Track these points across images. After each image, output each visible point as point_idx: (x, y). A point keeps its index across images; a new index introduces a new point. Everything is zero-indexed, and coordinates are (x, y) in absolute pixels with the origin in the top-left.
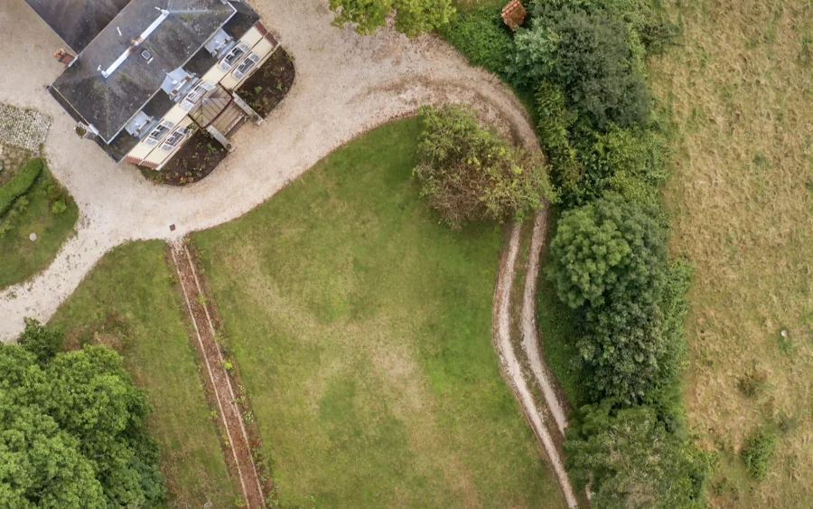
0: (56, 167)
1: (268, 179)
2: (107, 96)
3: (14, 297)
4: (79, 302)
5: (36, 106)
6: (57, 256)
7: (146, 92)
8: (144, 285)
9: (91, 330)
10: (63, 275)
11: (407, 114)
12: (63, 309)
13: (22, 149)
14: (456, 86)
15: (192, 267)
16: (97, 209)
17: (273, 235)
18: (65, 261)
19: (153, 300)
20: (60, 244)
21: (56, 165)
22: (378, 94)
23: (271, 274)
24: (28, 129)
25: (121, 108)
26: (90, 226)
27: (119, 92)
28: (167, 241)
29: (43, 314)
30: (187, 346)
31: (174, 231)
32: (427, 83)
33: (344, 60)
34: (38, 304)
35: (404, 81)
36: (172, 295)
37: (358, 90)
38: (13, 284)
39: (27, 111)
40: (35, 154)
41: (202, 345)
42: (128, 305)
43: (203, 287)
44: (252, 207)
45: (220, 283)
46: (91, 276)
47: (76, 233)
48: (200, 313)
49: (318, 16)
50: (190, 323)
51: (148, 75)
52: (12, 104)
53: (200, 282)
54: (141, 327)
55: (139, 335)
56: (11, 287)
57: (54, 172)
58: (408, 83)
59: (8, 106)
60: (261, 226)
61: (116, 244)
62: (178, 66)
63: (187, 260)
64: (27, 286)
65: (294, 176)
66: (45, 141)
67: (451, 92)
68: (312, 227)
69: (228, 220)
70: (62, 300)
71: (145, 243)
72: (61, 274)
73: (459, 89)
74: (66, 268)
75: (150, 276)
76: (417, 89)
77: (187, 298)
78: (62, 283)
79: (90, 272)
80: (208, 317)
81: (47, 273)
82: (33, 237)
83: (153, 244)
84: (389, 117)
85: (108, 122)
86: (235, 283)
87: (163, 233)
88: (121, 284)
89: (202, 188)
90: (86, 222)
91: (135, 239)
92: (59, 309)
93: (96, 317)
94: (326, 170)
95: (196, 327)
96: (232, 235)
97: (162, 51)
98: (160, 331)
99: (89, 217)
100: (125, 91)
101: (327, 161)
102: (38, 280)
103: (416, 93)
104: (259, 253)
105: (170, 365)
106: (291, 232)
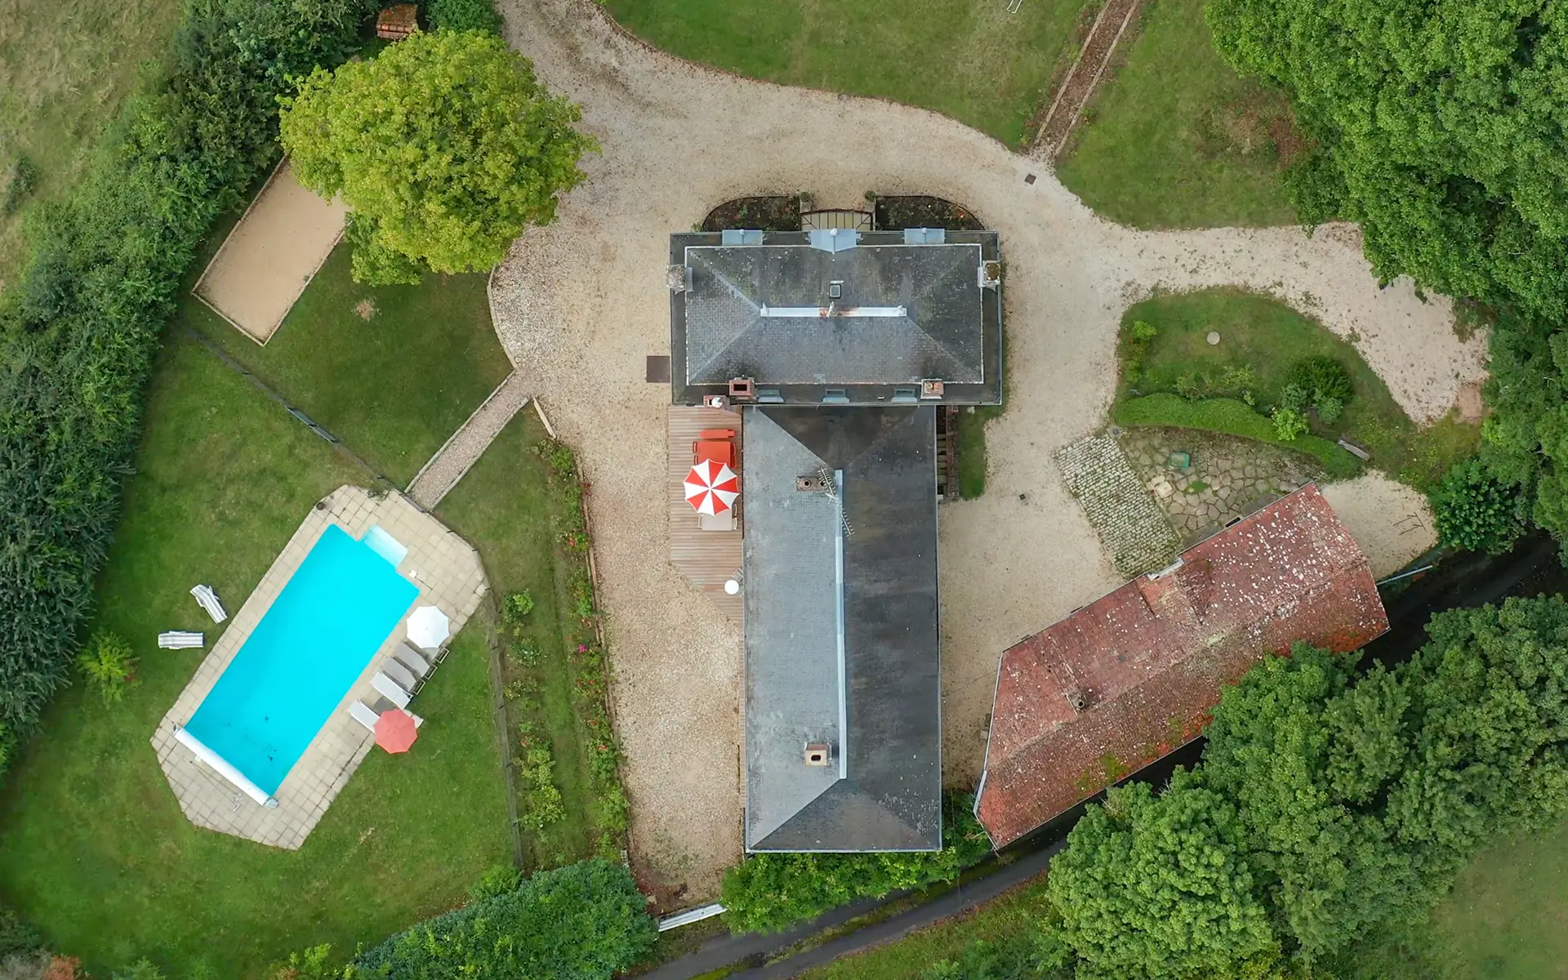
0: (1103, 390)
1: (862, 123)
2: (927, 289)
3: (1307, 295)
4: (1231, 209)
5: (1059, 489)
6: (1204, 287)
7: (877, 256)
8: (1130, 148)
9: (1248, 160)
10: (1219, 256)
11: (631, 38)
12: (1259, 220)
13: (1127, 456)
14: (544, 17)
15: (1052, 112)
16: (1100, 290)
17: (920, 52)
18: (1202, 272)
19: (1137, 122)
20: (1188, 296)
21: (1102, 392)
22: (640, 93)
23: (966, 13)
24: (1095, 472)
25: (924, 265)
26: (1130, 279)
27: (907, 284)
28: (1053, 170)
29: (1291, 239)
30: (1148, 30)
31: (1034, 173)
32: (573, 49)
33: (641, 171)
34: (1285, 258)
35: (595, 77)
36: (1108, 105)
37: (658, 121)
38: (1294, 311)
39: (1076, 495)
40: (1116, 432)
41: (1129, 15)
42: (1174, 146)
43: (1061, 77)
44: (912, 110)
45: (1036, 62)
46: (1185, 223)
47: (1154, 289)
48: (1094, 53)
49: (620, 250)
50: (1118, 51)
51: (856, 270)
52: (1087, 523)
53: (1059, 86)
54: (1181, 106)
55: (1194, 100)
56: (1301, 311)
57: (1113, 387)
58: (593, 72)
59: (1095, 525)
60: (924, 77)
61: (1117, 228)
62: (815, 250)
63: (1050, 125)
64: (1279, 293)
65: (829, 96)
66: (1088, 435)
67: (556, 15)
68: (865, 19)
69: (955, 122)
70: (1250, 231)
71: (1081, 194)
72: (1222, 262)
73: (544, 9)
74: (1209, 262)
75: (1112, 151)
76: (590, 55)
77: (1094, 84)
78: (1230, 252)
79: (1183, 229)
80: (1089, 39)
81: (1238, 281)
82: (1214, 339)
83: (1073, 183)
84: (655, 55)
85: (955, 264)
86: (1019, 45)
87: (1049, 185)
88: (1158, 176)
89: (951, 190)
90: (1130, 289)
91: (1088, 211)
92: (1263, 224)
93: (1226, 171)
94: (785, 67)
95: (1115, 42)
96: (968, 101)
97: (813, 280)
98: (1165, 80)
99: (1121, 292)
100: (900, 277)
101: (775, 75)
102: (1258, 283)
103: (596, 54)
104: (956, 50)
105: (1191, 31)
106: (894, 36)
